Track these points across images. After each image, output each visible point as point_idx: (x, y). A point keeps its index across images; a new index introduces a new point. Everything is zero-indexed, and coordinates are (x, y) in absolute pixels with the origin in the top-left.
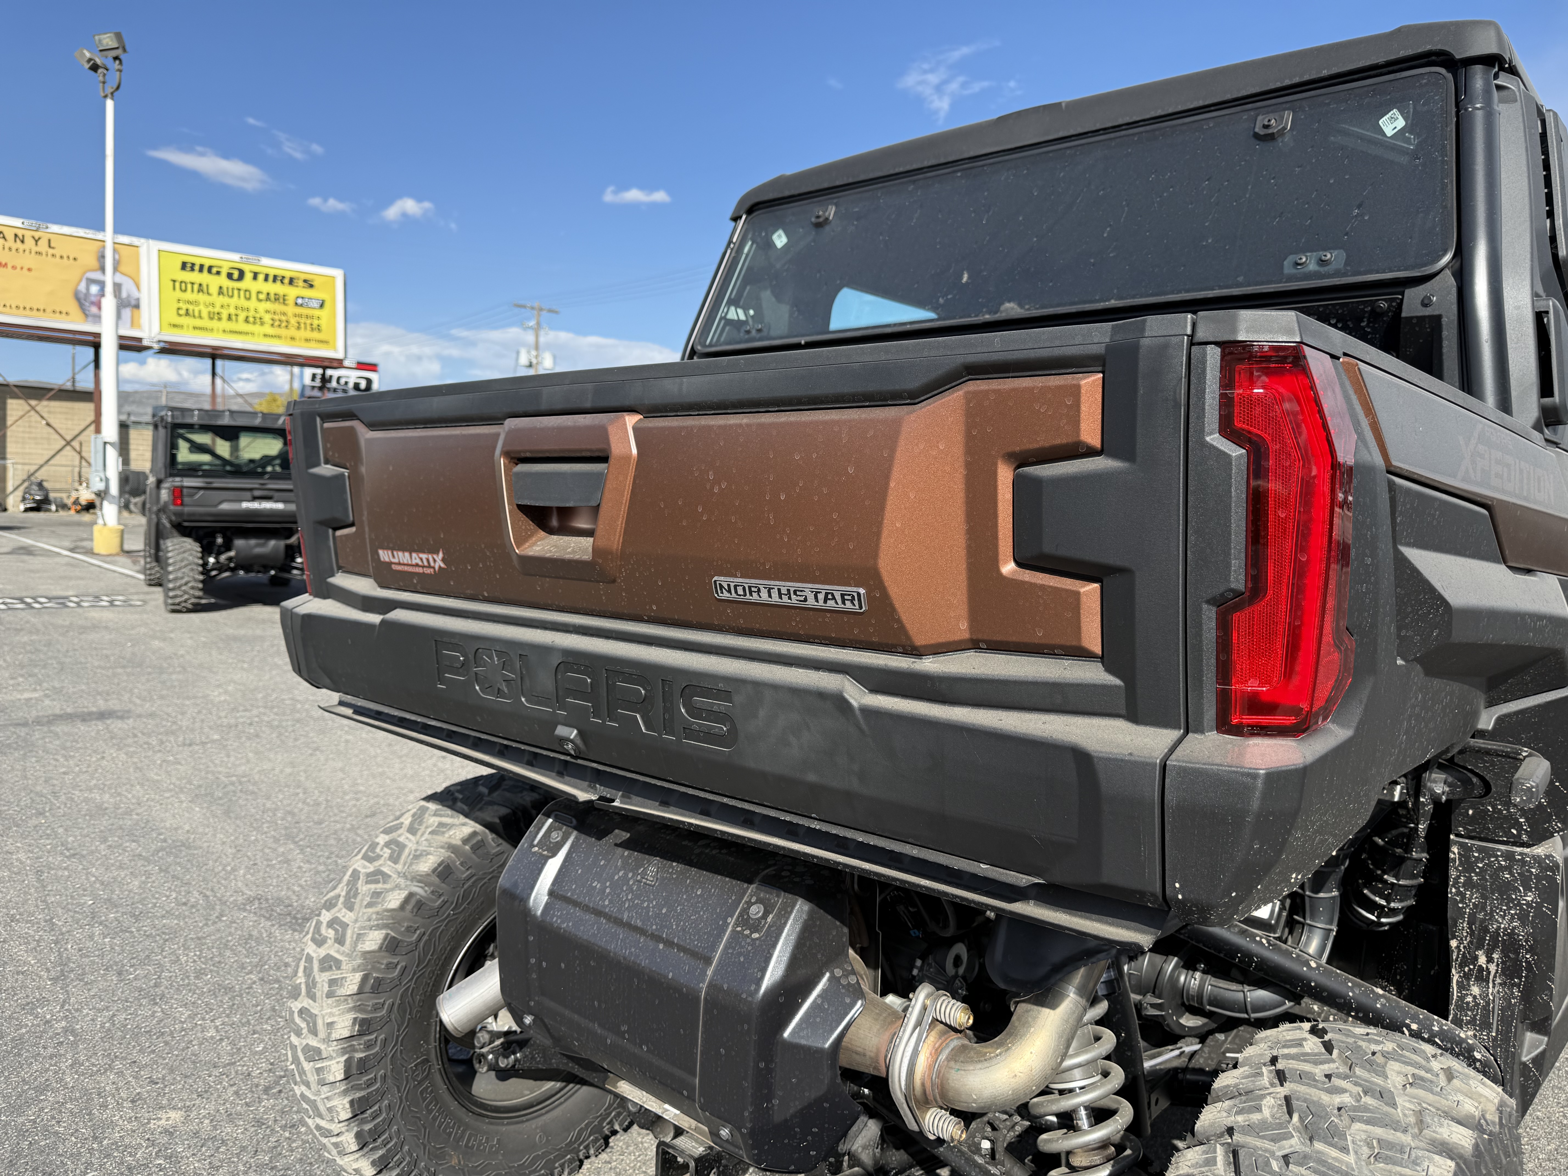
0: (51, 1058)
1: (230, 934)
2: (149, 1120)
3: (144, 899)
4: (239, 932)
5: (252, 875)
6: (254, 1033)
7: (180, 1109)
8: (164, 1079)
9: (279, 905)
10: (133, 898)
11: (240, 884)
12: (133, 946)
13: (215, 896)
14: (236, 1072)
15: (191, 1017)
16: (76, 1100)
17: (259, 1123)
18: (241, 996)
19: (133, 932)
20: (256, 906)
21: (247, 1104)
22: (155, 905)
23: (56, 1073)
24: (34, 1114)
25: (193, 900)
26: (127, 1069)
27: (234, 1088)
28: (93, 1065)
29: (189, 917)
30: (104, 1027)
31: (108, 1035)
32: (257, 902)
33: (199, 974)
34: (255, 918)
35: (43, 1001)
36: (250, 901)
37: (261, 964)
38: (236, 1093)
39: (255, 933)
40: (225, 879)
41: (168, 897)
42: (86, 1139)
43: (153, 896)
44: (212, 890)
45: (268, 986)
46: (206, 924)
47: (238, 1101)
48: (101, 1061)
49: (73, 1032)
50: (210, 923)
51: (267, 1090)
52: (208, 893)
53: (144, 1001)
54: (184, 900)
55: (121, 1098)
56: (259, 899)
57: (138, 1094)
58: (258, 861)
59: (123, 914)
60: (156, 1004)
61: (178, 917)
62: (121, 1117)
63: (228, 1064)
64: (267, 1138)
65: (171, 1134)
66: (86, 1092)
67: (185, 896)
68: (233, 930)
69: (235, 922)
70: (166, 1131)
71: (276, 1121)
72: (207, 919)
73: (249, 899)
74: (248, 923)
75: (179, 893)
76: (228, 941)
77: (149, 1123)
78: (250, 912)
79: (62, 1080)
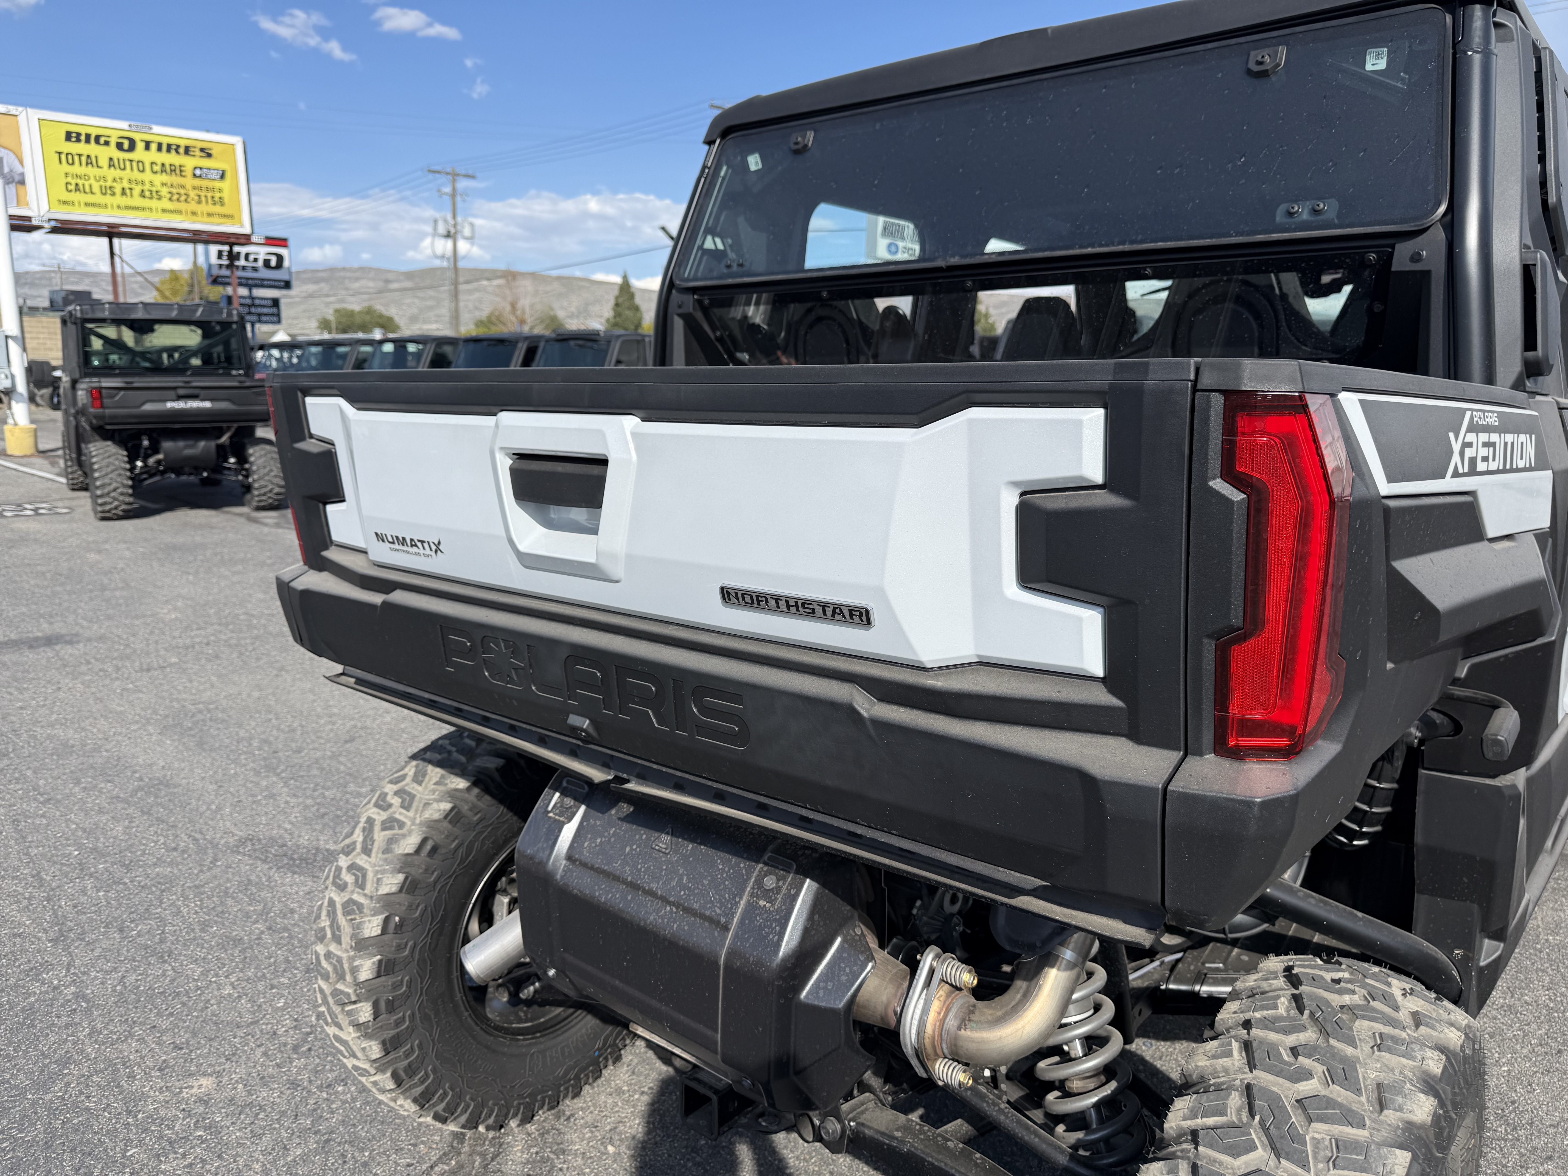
0: (67, 1026)
1: (228, 880)
2: (181, 1088)
3: (132, 845)
4: (237, 878)
5: (239, 813)
6: (272, 988)
7: (211, 1075)
8: (187, 1042)
9: (272, 847)
10: (119, 845)
11: (228, 824)
12: (129, 899)
13: (205, 839)
14: (261, 1031)
15: (205, 973)
16: (102, 1071)
17: (294, 1084)
18: (252, 948)
19: (125, 884)
20: (250, 848)
21: (278, 1065)
22: (144, 853)
23: (75, 1043)
24: (60, 1090)
25: (182, 844)
26: (149, 1035)
27: (262, 1049)
28: (111, 1032)
29: (182, 864)
30: (115, 991)
31: (122, 999)
32: (249, 843)
33: (205, 926)
34: (251, 862)
35: (47, 966)
36: (242, 842)
37: (265, 912)
38: (265, 1054)
39: (253, 878)
40: (212, 820)
41: (156, 842)
42: (119, 1114)
43: (140, 842)
44: (201, 833)
45: (276, 936)
46: (201, 871)
47: (268, 1063)
48: (119, 1028)
49: (84, 997)
50: (205, 869)
51: (295, 1048)
52: (198, 836)
53: (152, 960)
54: (173, 845)
55: (147, 1066)
56: (251, 840)
57: (164, 1061)
58: (243, 798)
59: (113, 863)
60: (165, 962)
61: (170, 864)
62: (151, 1088)
63: (252, 1023)
64: (304, 1100)
65: (206, 1103)
66: (109, 1062)
67: (173, 841)
68: (230, 876)
69: (230, 867)
70: (200, 1100)
71: (310, 1081)
72: (201, 865)
73: (240, 840)
74: (244, 868)
75: (167, 837)
76: (227, 888)
77: (181, 1092)
78: (245, 855)
79: (82, 1051)
